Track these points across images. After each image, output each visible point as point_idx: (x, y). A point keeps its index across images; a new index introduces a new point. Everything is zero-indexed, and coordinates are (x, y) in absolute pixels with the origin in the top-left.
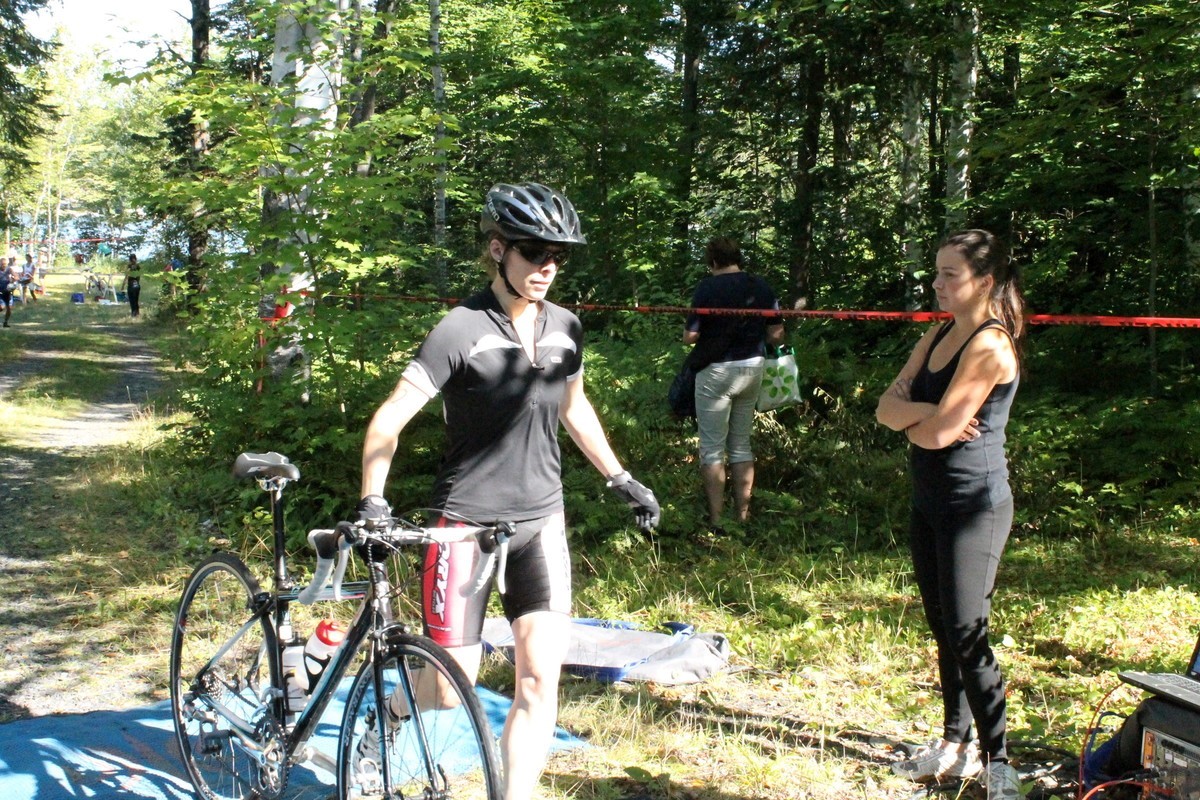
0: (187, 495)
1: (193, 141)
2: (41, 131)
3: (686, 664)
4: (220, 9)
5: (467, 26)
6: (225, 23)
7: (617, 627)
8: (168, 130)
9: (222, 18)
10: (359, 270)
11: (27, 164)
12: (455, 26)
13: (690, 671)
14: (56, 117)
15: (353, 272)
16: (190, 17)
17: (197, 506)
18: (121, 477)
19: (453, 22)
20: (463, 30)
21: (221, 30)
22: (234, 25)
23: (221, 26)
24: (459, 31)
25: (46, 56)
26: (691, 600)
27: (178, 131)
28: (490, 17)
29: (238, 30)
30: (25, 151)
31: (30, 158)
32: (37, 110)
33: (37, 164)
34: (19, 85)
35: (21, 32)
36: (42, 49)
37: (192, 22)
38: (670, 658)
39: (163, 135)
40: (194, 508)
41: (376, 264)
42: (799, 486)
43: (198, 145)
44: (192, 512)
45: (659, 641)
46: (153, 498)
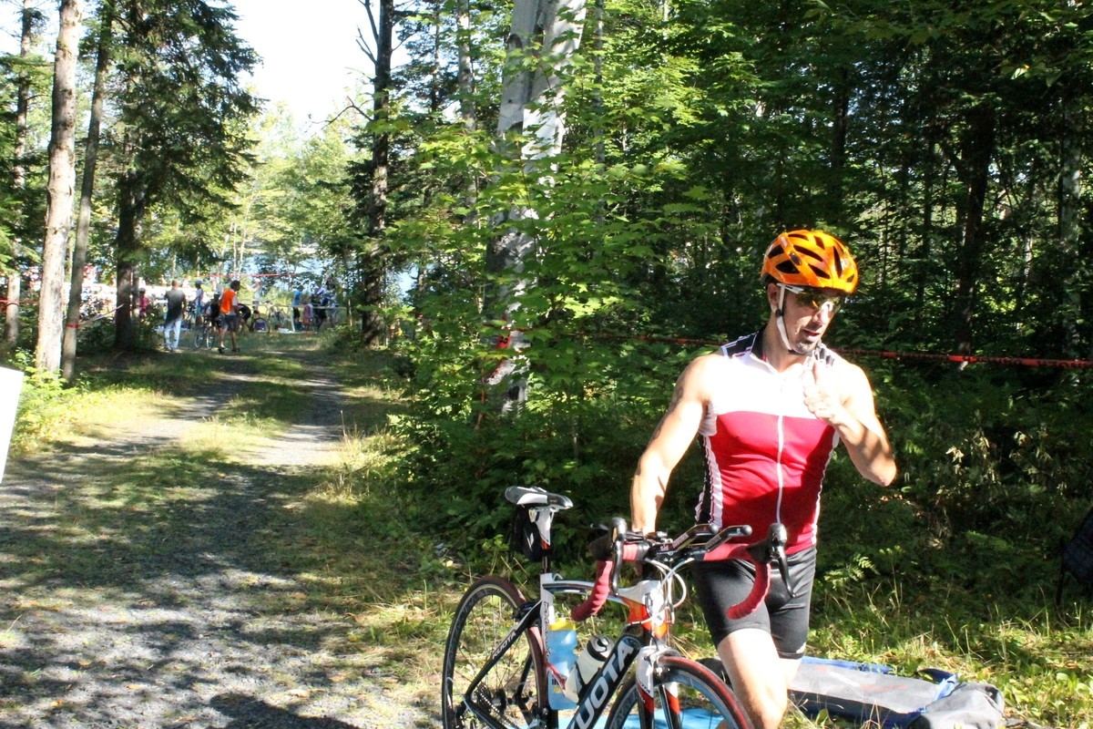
0: (416, 518)
1: (372, 187)
2: (246, 176)
3: (969, 716)
4: (400, 70)
5: (623, 85)
6: (404, 83)
7: (874, 670)
8: (350, 177)
9: (401, 78)
10: (587, 309)
11: (232, 207)
12: (612, 86)
13: (972, 724)
14: (255, 165)
15: (580, 311)
16: (374, 76)
17: (427, 529)
18: (348, 499)
19: (611, 82)
20: (619, 90)
21: (399, 89)
22: (411, 84)
23: (398, 84)
24: (615, 90)
25: (255, 110)
26: (936, 644)
27: (359, 179)
28: (644, 78)
29: (414, 89)
30: (232, 193)
31: (236, 202)
32: (239, 159)
33: (238, 206)
34: (231, 136)
35: (234, 89)
36: (253, 103)
37: (374, 81)
38: (951, 709)
39: (346, 182)
40: (426, 531)
41: (603, 304)
42: (999, 528)
43: (376, 191)
44: (422, 535)
45: (925, 689)
46: (385, 520)
